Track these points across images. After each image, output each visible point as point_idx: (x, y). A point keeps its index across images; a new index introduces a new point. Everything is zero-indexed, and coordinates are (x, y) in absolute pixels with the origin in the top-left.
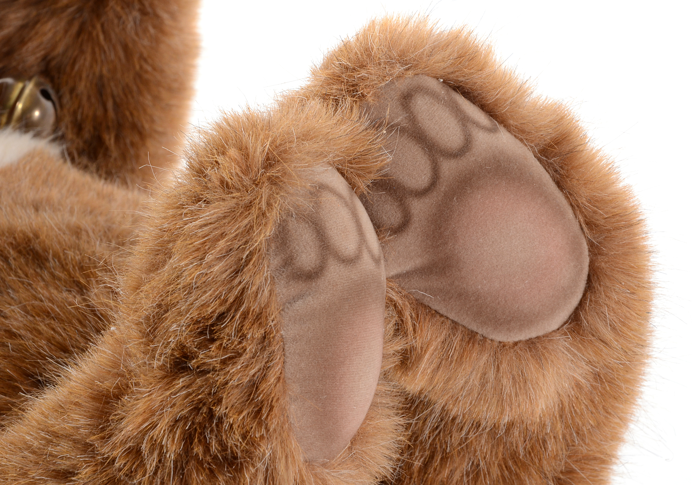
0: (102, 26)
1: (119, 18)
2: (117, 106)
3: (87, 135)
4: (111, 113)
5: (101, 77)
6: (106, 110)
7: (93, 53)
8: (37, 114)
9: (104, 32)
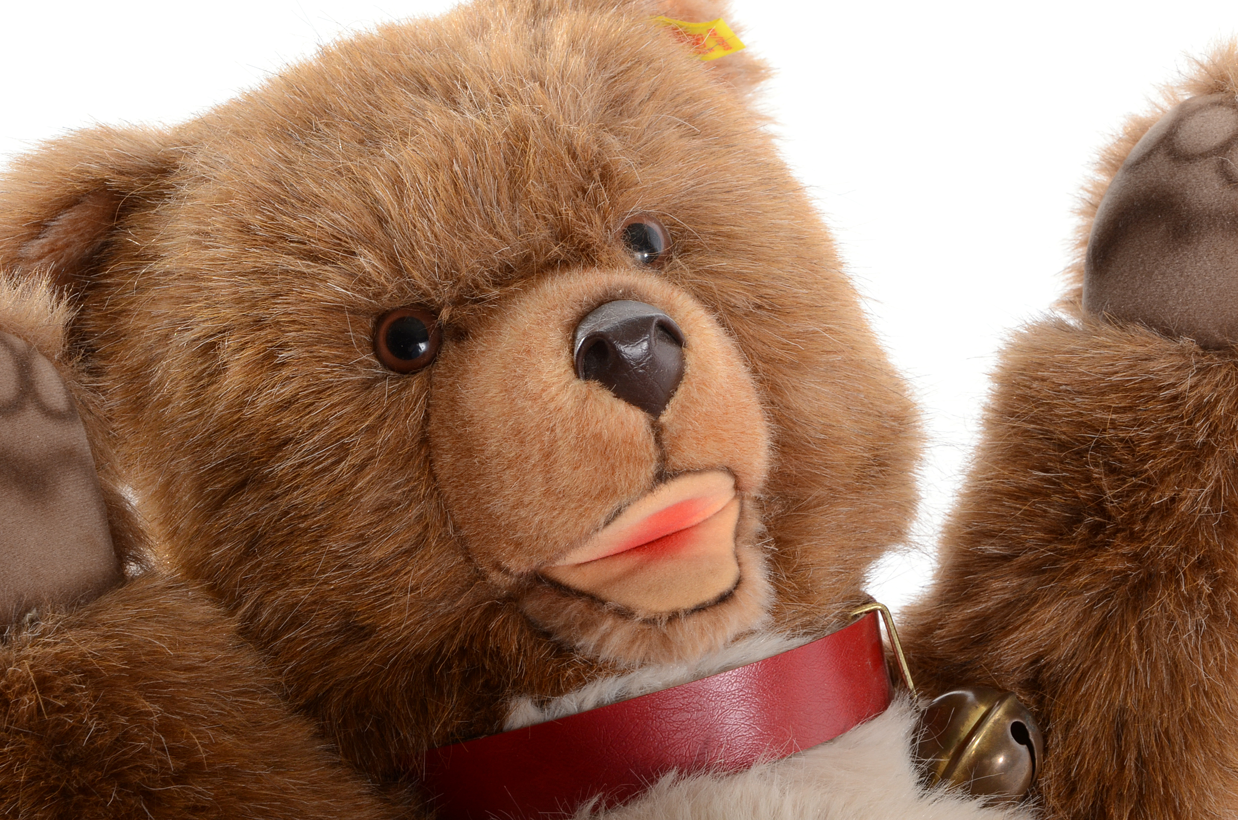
0: (1140, 627)
1: (1171, 619)
2: (1142, 762)
3: (1080, 805)
4: (1130, 774)
5: (1123, 710)
6: (1122, 767)
7: (1117, 667)
8: (1001, 760)
9: (1140, 638)
